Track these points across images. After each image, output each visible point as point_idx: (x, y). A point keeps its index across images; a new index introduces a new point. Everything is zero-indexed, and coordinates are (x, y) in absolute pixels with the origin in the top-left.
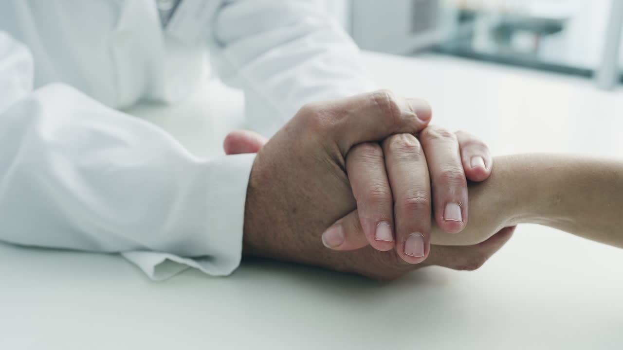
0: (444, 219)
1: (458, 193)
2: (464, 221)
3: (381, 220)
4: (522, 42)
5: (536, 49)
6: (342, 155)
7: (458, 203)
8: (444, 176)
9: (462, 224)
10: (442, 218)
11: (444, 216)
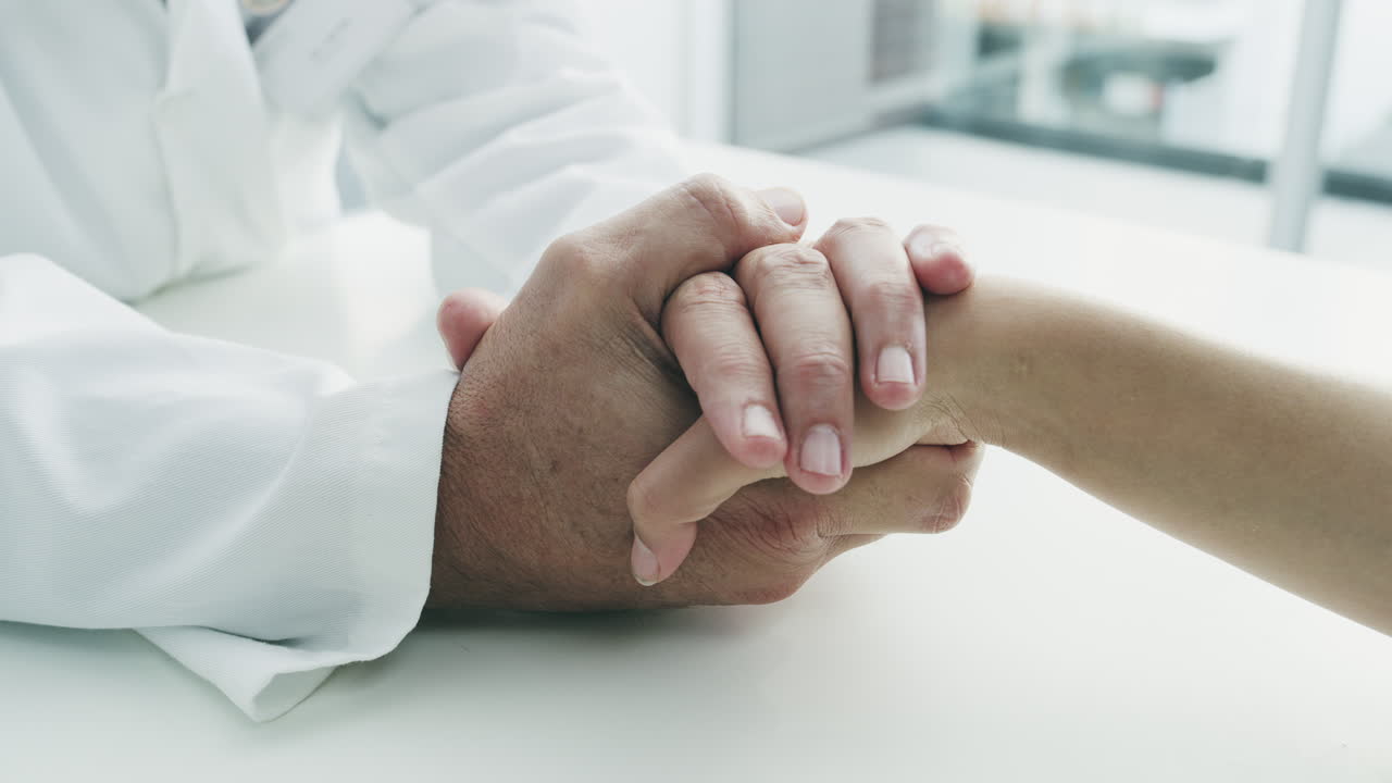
0: (876, 380)
1: (904, 326)
2: (920, 384)
3: (752, 402)
4: (1127, 95)
5: (1156, 114)
6: (649, 321)
7: (906, 346)
8: (875, 294)
9: (913, 388)
10: (873, 377)
11: (876, 373)
